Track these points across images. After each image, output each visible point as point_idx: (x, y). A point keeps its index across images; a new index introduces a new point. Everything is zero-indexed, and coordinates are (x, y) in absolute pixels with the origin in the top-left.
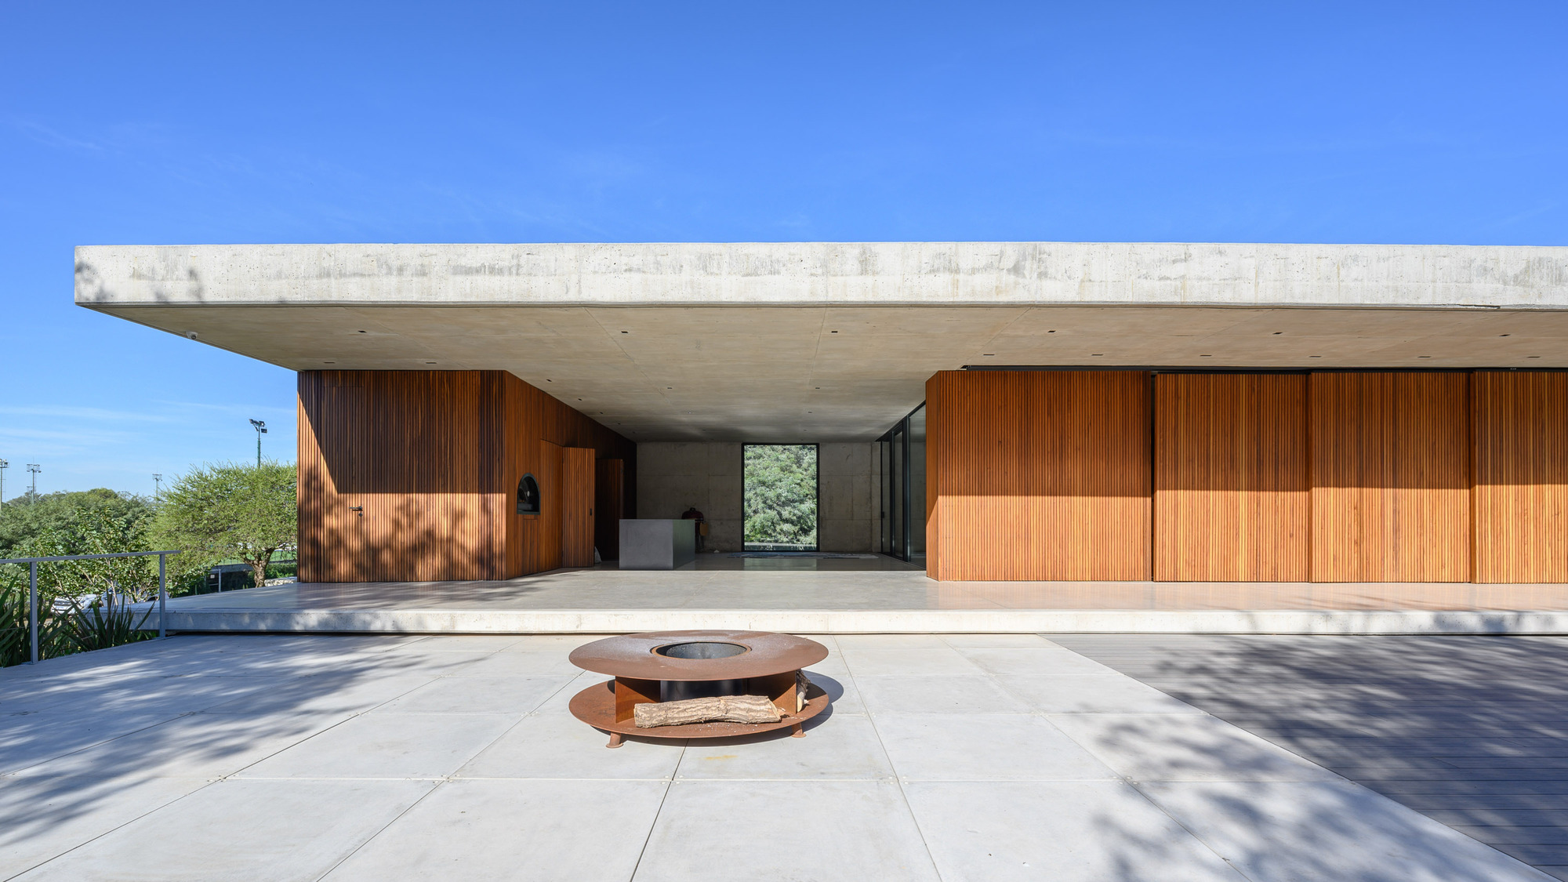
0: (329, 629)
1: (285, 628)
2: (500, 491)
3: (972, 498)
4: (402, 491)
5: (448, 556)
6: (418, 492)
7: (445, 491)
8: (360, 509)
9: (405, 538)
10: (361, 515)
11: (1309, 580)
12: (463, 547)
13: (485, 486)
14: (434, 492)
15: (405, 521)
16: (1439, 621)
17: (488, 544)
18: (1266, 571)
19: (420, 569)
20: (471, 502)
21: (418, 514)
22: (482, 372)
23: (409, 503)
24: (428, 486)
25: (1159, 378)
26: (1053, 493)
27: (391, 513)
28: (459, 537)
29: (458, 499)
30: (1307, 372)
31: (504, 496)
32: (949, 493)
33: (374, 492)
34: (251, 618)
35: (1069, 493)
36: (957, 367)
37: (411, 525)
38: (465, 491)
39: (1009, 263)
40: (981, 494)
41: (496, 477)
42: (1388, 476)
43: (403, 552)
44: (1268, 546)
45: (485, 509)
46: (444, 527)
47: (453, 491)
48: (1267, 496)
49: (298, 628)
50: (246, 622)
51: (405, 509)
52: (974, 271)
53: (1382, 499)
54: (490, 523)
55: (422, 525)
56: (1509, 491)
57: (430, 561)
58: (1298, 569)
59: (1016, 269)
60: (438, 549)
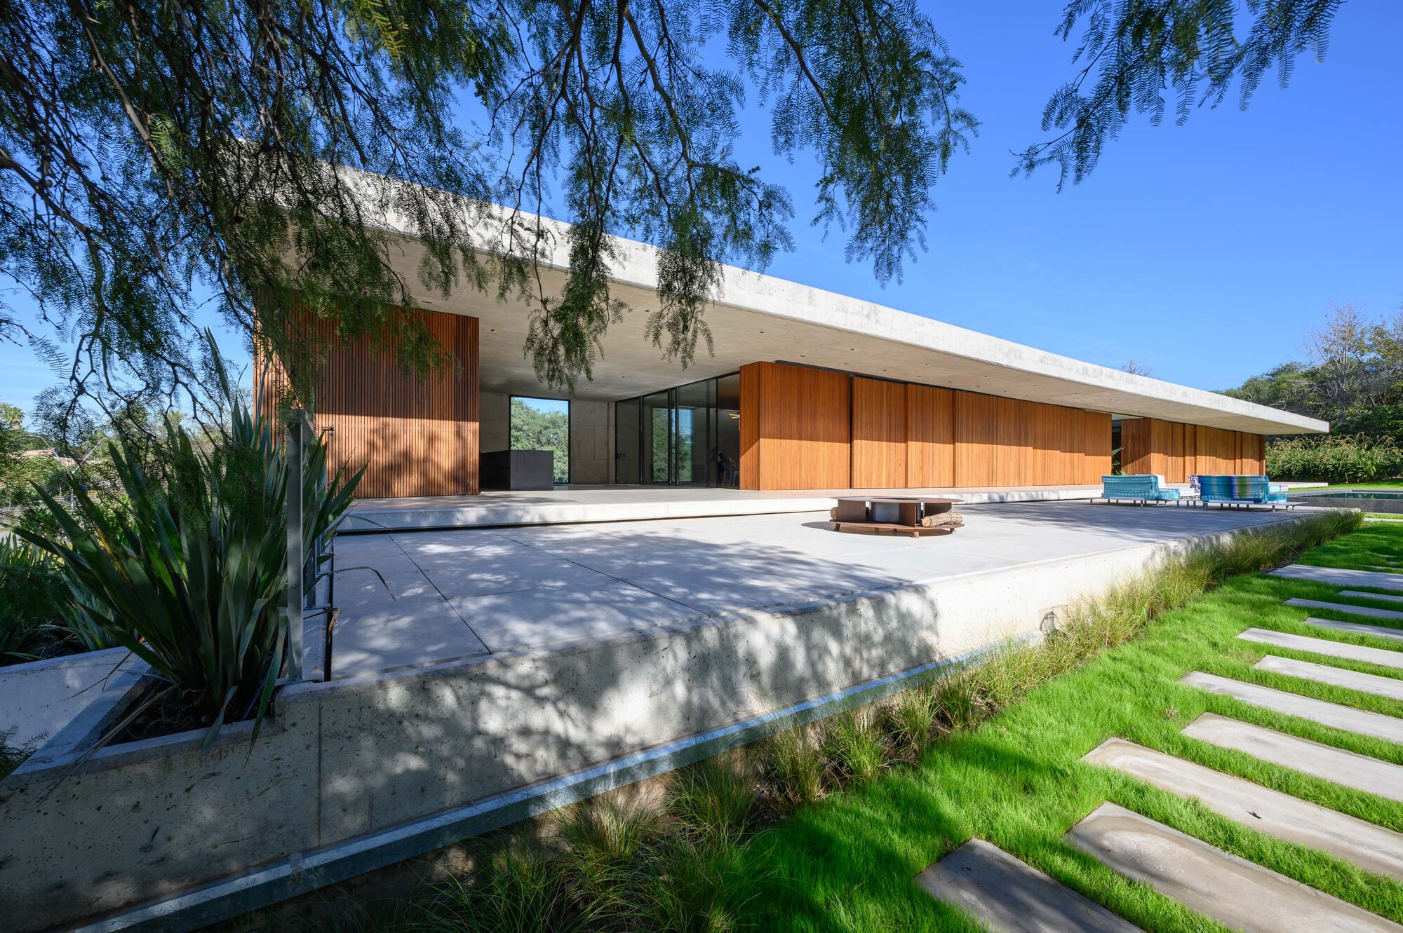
0: (487, 523)
1: (447, 524)
2: (474, 420)
3: (776, 441)
4: (377, 415)
5: (425, 474)
6: (394, 416)
7: (422, 417)
8: (332, 429)
9: (380, 459)
10: (332, 435)
11: (906, 487)
12: (439, 468)
13: (460, 415)
14: (411, 417)
15: (380, 443)
16: (989, 498)
17: (462, 465)
18: (892, 486)
19: (396, 487)
20: (446, 429)
21: (394, 437)
22: (458, 317)
23: (386, 425)
24: (404, 412)
25: (856, 379)
26: (812, 440)
27: (366, 436)
28: (435, 457)
29: (434, 425)
30: (906, 383)
31: (478, 424)
32: (765, 437)
33: (347, 413)
34: (412, 517)
35: (818, 440)
36: (772, 360)
37: (386, 447)
38: (441, 418)
39: (865, 313)
40: (780, 438)
41: (470, 407)
42: (920, 436)
43: (378, 471)
44: (892, 470)
45: (459, 434)
46: (419, 449)
47: (429, 417)
48: (893, 444)
49: (458, 524)
50: (408, 521)
51: (381, 432)
52: (853, 314)
53: (929, 446)
54: (464, 447)
55: (400, 446)
56: (965, 445)
57: (407, 479)
58: (902, 483)
59: (868, 316)
60: (415, 467)
